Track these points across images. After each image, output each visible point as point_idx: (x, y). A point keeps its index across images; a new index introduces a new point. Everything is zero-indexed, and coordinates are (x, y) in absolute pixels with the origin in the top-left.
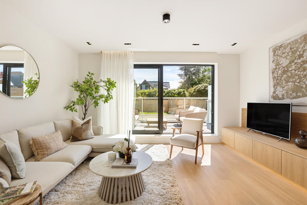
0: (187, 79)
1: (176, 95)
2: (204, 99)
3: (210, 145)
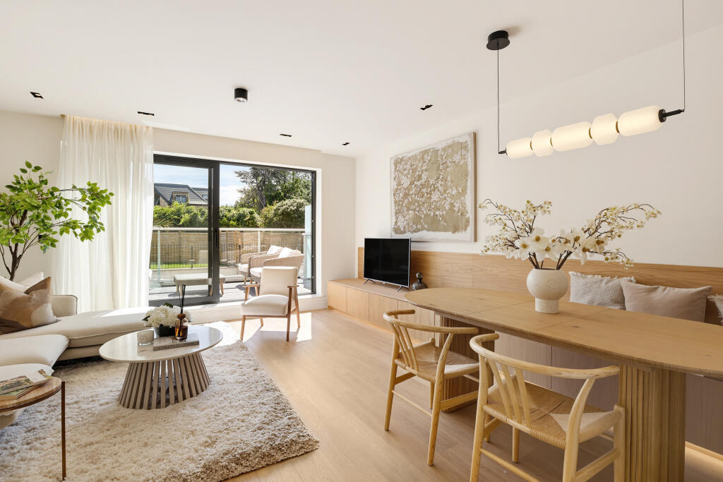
0: (258, 184)
1: (231, 222)
2: (297, 232)
3: (310, 313)
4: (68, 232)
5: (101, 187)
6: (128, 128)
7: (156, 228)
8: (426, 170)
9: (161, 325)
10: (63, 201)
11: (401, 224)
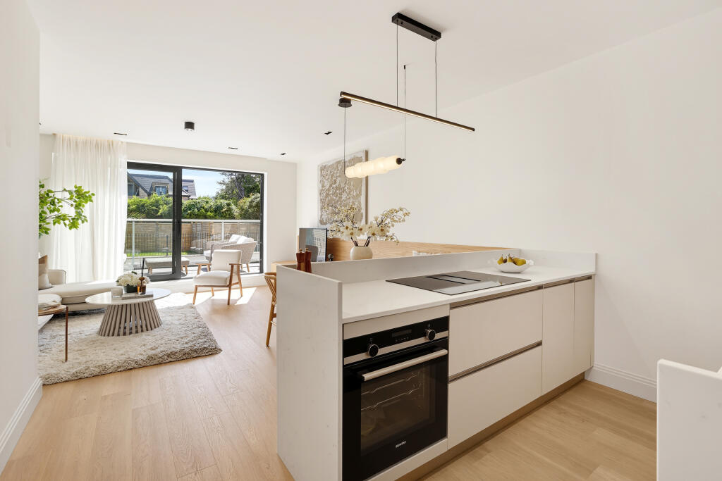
0: (237, 176)
1: (209, 213)
4: (59, 223)
5: (85, 189)
6: (106, 144)
7: (130, 219)
8: (339, 176)
9: (128, 285)
10: (56, 200)
11: (324, 218)
